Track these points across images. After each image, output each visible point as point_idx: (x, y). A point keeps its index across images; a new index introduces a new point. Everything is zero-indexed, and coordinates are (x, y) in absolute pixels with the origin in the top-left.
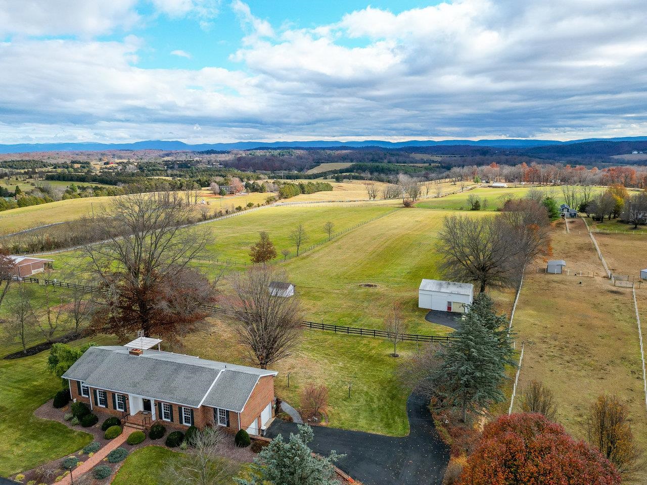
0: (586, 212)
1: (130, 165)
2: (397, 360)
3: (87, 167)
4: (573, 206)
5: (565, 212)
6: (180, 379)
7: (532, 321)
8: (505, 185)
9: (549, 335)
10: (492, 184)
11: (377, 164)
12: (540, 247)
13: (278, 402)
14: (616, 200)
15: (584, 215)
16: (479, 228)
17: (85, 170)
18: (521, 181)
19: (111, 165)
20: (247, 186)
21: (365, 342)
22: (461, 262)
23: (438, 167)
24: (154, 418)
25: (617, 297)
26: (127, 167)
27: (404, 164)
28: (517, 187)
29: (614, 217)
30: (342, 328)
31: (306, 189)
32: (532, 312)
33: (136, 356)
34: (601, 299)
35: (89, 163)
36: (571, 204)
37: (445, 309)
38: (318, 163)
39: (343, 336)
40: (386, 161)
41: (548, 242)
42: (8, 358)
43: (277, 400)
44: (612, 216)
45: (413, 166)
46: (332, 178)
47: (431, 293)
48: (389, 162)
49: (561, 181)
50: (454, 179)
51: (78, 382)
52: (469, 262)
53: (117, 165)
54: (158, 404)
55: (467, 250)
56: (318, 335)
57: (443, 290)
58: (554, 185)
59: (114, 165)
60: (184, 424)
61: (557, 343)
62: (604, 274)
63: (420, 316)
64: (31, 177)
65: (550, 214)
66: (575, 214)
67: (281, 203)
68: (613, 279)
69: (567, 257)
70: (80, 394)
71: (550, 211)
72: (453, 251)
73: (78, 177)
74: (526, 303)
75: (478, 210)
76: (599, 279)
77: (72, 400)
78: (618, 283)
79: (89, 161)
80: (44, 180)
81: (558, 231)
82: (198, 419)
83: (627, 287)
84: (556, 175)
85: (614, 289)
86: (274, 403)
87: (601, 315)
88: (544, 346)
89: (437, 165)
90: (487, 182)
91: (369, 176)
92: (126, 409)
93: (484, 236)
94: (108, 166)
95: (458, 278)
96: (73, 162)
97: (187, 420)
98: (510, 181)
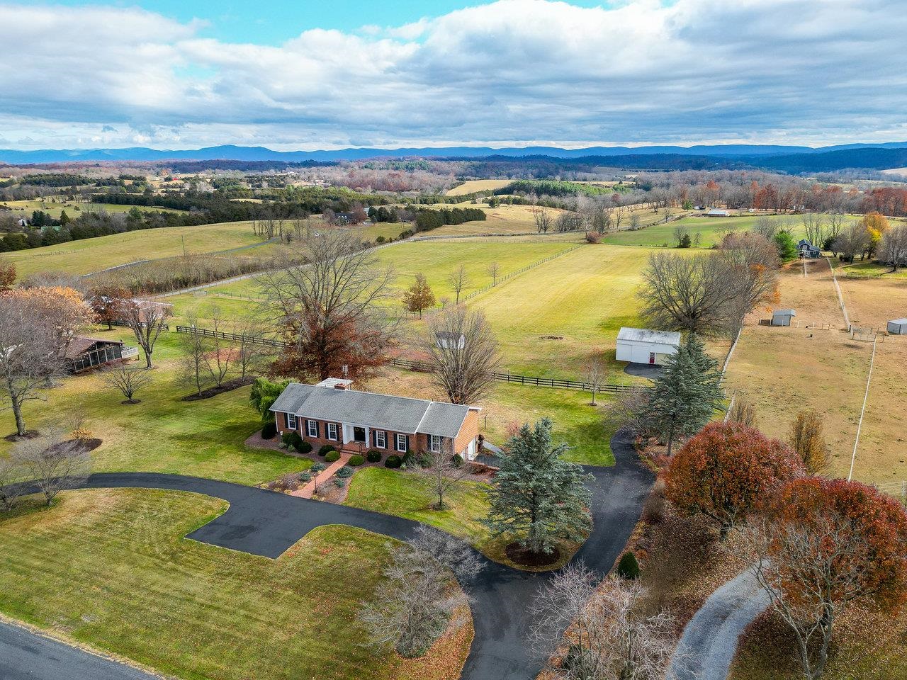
0: (833, 251)
1: (201, 182)
2: (596, 408)
3: (143, 184)
4: (816, 241)
5: (805, 251)
6: (391, 409)
7: (747, 373)
8: (727, 212)
9: (764, 386)
10: (708, 211)
11: (547, 182)
12: (765, 293)
13: (481, 438)
14: (872, 235)
15: (830, 254)
16: (691, 267)
17: (142, 188)
18: (749, 208)
19: (175, 182)
20: (372, 213)
21: (558, 392)
22: (667, 307)
23: (632, 187)
24: (368, 446)
25: (853, 351)
26: (197, 184)
27: (584, 183)
28: (743, 216)
29: (869, 257)
30: (530, 379)
31: (452, 219)
32: (747, 365)
33: (341, 390)
34: (833, 352)
35: (144, 179)
36: (814, 240)
37: (647, 361)
38: (462, 180)
39: (532, 387)
40: (558, 178)
41: (774, 287)
42: (186, 399)
43: (480, 436)
44: (866, 255)
45: (597, 185)
46: (483, 202)
47: (631, 343)
48: (562, 179)
49: (806, 207)
50: (655, 204)
51: (286, 414)
52: (676, 308)
53: (183, 182)
54: (373, 432)
55: (675, 294)
56: (504, 385)
57: (645, 339)
58: (795, 213)
59: (179, 182)
60: (399, 450)
61: (773, 393)
62: (843, 326)
63: (619, 369)
64: (72, 199)
65: (783, 252)
66: (818, 253)
67: (419, 237)
68: (852, 331)
69: (799, 307)
70: (287, 426)
71: (783, 248)
72: (657, 295)
73: (136, 199)
74: (742, 356)
75: (687, 247)
76: (835, 332)
77: (279, 433)
78: (857, 336)
79: (143, 175)
80: (90, 203)
81: (791, 275)
82: (413, 446)
83: (867, 342)
84: (799, 198)
85: (852, 343)
86: (477, 439)
87: (828, 368)
88: (758, 396)
89: (631, 183)
90: (701, 209)
91: (536, 199)
92: (339, 438)
93: (696, 277)
94: (171, 183)
95: (662, 326)
96: (122, 177)
97: (402, 447)
98: (733, 207)
